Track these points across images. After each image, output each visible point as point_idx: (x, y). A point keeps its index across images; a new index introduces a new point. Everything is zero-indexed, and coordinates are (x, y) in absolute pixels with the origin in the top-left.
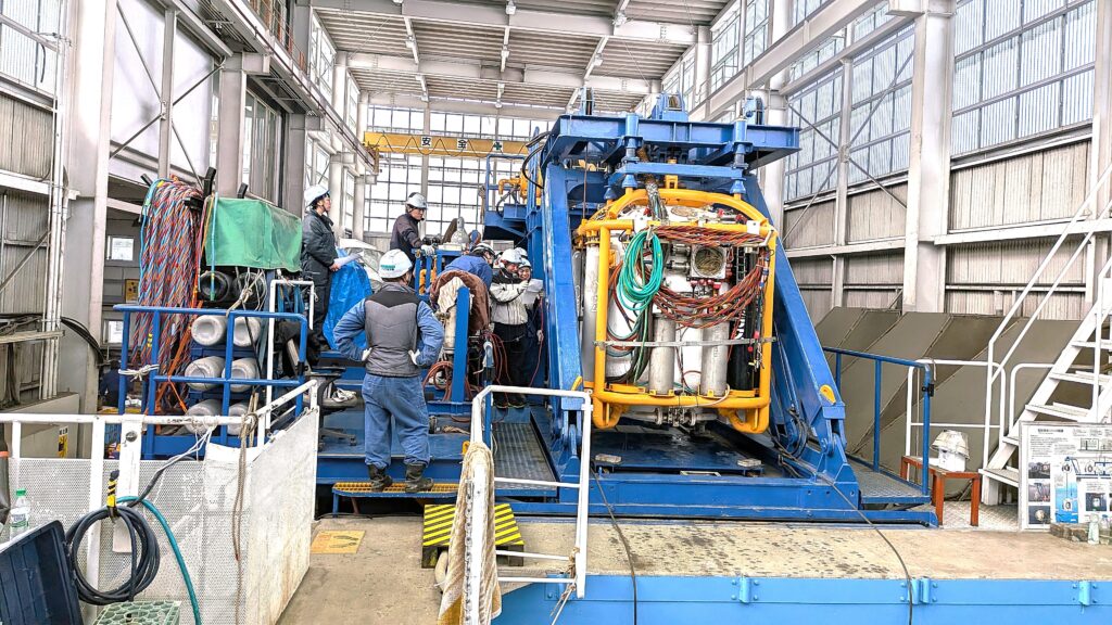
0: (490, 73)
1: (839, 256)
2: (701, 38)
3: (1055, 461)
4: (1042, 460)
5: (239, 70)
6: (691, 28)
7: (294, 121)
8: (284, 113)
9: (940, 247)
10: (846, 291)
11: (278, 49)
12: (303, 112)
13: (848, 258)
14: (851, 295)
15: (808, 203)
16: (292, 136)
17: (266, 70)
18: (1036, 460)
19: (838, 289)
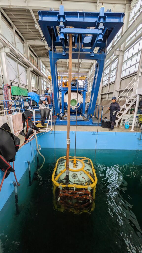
0: (66, 69)
1: (107, 93)
2: (89, 70)
3: (126, 119)
4: (125, 119)
5: (29, 70)
6: (88, 69)
7: (40, 77)
8: (38, 76)
9: (118, 91)
10: (108, 98)
11: (34, 66)
12: (41, 76)
13: (109, 94)
14: (109, 99)
15: (105, 86)
16: (39, 79)
17: (33, 70)
18: (124, 119)
19: (107, 98)
